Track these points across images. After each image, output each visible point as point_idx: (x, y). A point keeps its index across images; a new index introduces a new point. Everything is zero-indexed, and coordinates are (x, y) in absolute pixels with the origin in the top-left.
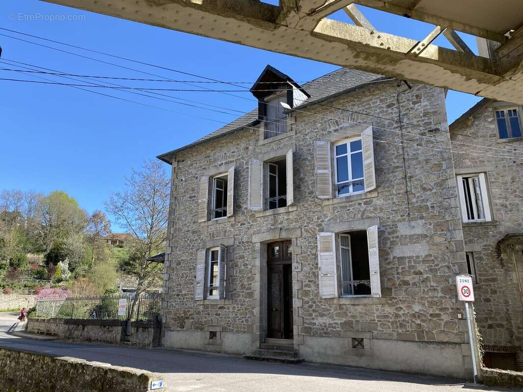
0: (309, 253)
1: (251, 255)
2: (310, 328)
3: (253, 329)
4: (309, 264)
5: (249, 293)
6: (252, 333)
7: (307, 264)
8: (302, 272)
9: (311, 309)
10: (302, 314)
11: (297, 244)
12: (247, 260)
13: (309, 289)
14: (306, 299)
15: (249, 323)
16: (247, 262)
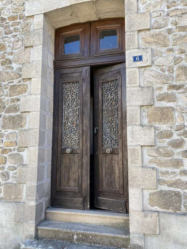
0: (170, 26)
1: (20, 43)
2: (178, 194)
3: (20, 192)
4: (171, 50)
5: (14, 118)
6: (17, 202)
7: (164, 49)
8: (153, 68)
9: (179, 150)
10: (151, 162)
11: (138, 9)
12: (11, 53)
13: (171, 104)
14: (164, 127)
15: (10, 181)
16: (11, 57)
